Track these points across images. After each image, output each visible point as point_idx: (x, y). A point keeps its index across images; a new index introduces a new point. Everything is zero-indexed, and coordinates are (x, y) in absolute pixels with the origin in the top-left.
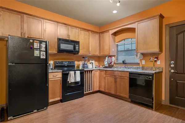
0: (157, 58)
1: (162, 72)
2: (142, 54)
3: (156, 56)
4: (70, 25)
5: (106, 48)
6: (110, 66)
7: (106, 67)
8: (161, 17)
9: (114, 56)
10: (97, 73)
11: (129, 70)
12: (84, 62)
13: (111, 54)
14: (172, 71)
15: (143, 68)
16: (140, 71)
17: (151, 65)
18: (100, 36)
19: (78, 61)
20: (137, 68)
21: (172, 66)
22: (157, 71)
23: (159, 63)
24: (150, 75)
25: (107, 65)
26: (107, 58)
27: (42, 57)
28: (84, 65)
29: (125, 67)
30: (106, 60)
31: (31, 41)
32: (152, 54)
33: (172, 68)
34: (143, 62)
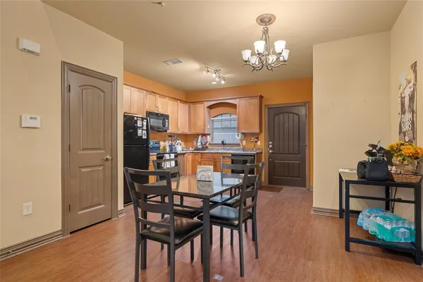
0: (257, 138)
1: (262, 153)
2: (243, 133)
3: (257, 136)
4: (158, 94)
5: (200, 123)
6: (204, 147)
7: (199, 149)
8: (261, 97)
9: (209, 135)
10: (190, 157)
11: (232, 152)
12: (170, 142)
13: (206, 132)
14: (271, 151)
15: (244, 149)
16: (241, 152)
17: (252, 145)
18: (189, 108)
19: (164, 141)
20: (238, 150)
21: (271, 146)
22: (258, 151)
23: (259, 143)
24: (252, 156)
25: (200, 147)
26: (200, 137)
27: (144, 137)
28: (171, 146)
29: (224, 149)
30: (199, 140)
31: (136, 118)
32: (253, 134)
33: (271, 149)
34: (244, 143)
